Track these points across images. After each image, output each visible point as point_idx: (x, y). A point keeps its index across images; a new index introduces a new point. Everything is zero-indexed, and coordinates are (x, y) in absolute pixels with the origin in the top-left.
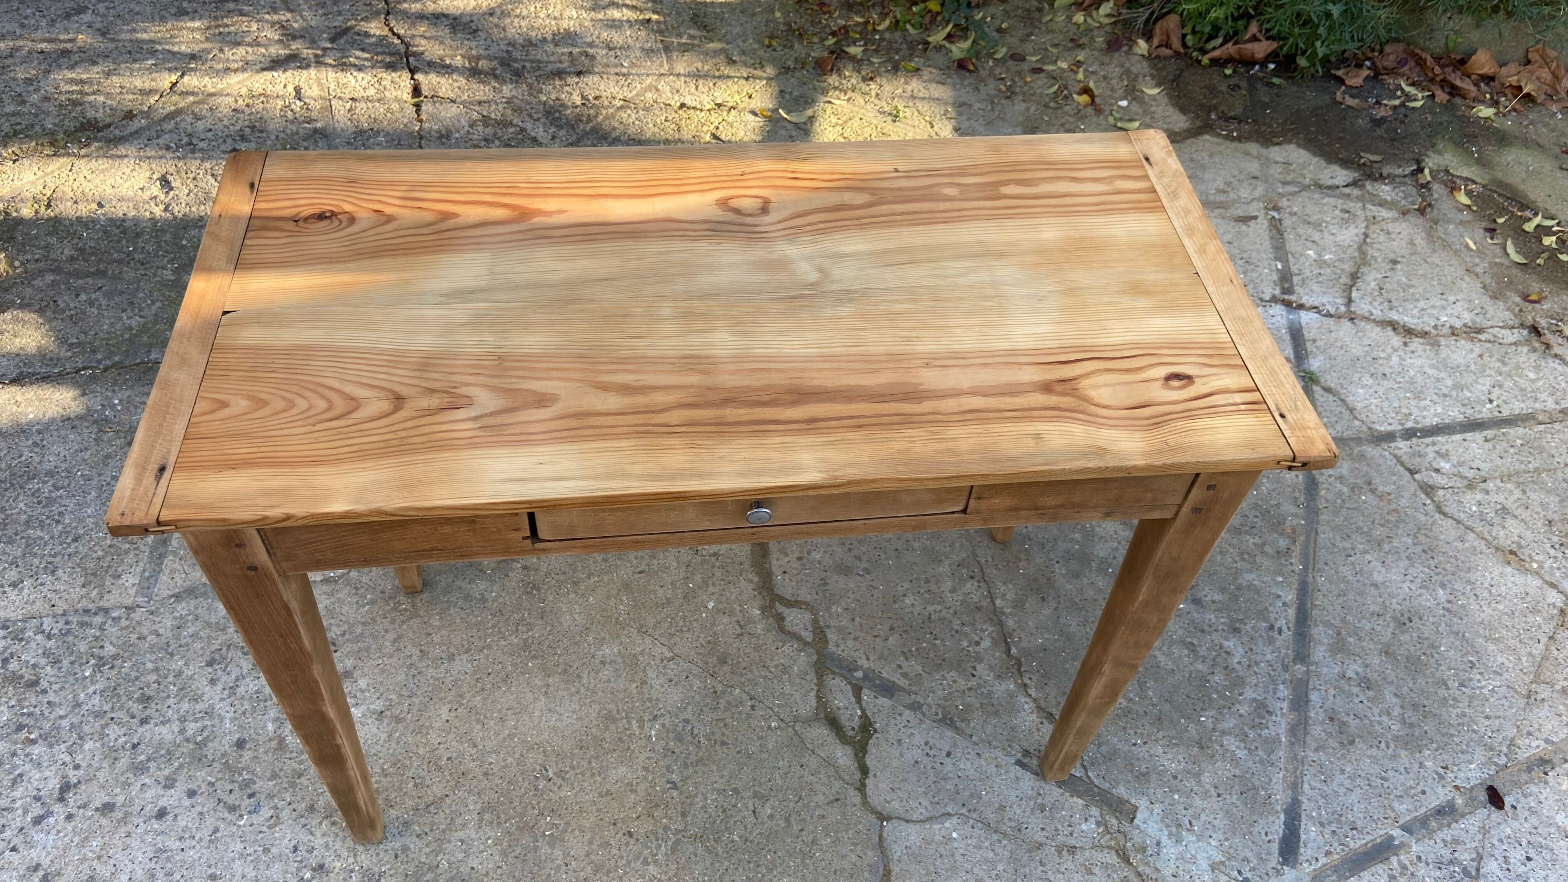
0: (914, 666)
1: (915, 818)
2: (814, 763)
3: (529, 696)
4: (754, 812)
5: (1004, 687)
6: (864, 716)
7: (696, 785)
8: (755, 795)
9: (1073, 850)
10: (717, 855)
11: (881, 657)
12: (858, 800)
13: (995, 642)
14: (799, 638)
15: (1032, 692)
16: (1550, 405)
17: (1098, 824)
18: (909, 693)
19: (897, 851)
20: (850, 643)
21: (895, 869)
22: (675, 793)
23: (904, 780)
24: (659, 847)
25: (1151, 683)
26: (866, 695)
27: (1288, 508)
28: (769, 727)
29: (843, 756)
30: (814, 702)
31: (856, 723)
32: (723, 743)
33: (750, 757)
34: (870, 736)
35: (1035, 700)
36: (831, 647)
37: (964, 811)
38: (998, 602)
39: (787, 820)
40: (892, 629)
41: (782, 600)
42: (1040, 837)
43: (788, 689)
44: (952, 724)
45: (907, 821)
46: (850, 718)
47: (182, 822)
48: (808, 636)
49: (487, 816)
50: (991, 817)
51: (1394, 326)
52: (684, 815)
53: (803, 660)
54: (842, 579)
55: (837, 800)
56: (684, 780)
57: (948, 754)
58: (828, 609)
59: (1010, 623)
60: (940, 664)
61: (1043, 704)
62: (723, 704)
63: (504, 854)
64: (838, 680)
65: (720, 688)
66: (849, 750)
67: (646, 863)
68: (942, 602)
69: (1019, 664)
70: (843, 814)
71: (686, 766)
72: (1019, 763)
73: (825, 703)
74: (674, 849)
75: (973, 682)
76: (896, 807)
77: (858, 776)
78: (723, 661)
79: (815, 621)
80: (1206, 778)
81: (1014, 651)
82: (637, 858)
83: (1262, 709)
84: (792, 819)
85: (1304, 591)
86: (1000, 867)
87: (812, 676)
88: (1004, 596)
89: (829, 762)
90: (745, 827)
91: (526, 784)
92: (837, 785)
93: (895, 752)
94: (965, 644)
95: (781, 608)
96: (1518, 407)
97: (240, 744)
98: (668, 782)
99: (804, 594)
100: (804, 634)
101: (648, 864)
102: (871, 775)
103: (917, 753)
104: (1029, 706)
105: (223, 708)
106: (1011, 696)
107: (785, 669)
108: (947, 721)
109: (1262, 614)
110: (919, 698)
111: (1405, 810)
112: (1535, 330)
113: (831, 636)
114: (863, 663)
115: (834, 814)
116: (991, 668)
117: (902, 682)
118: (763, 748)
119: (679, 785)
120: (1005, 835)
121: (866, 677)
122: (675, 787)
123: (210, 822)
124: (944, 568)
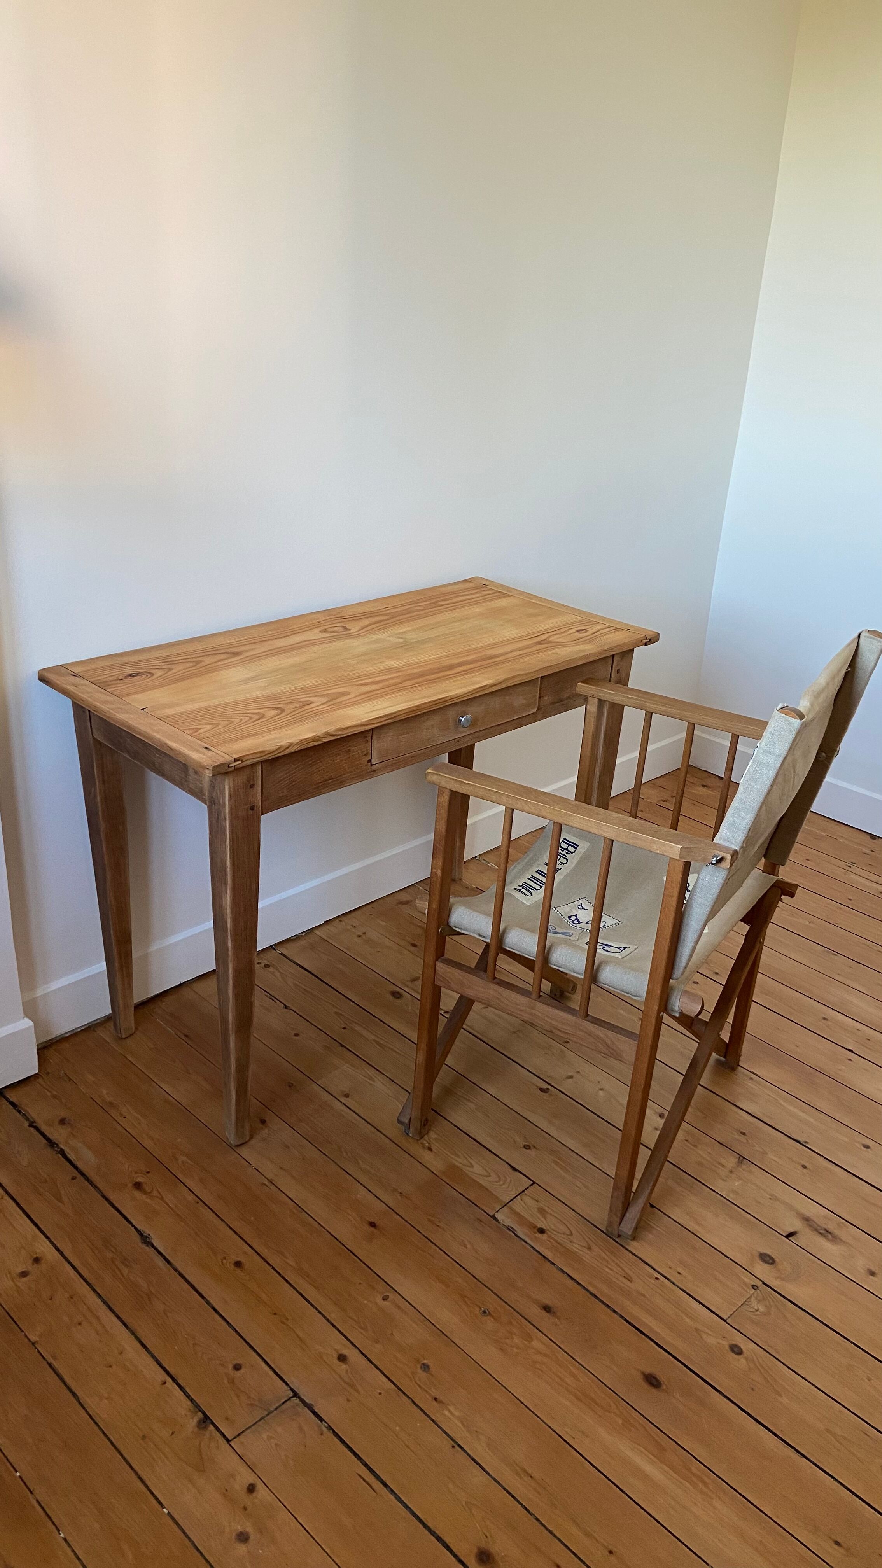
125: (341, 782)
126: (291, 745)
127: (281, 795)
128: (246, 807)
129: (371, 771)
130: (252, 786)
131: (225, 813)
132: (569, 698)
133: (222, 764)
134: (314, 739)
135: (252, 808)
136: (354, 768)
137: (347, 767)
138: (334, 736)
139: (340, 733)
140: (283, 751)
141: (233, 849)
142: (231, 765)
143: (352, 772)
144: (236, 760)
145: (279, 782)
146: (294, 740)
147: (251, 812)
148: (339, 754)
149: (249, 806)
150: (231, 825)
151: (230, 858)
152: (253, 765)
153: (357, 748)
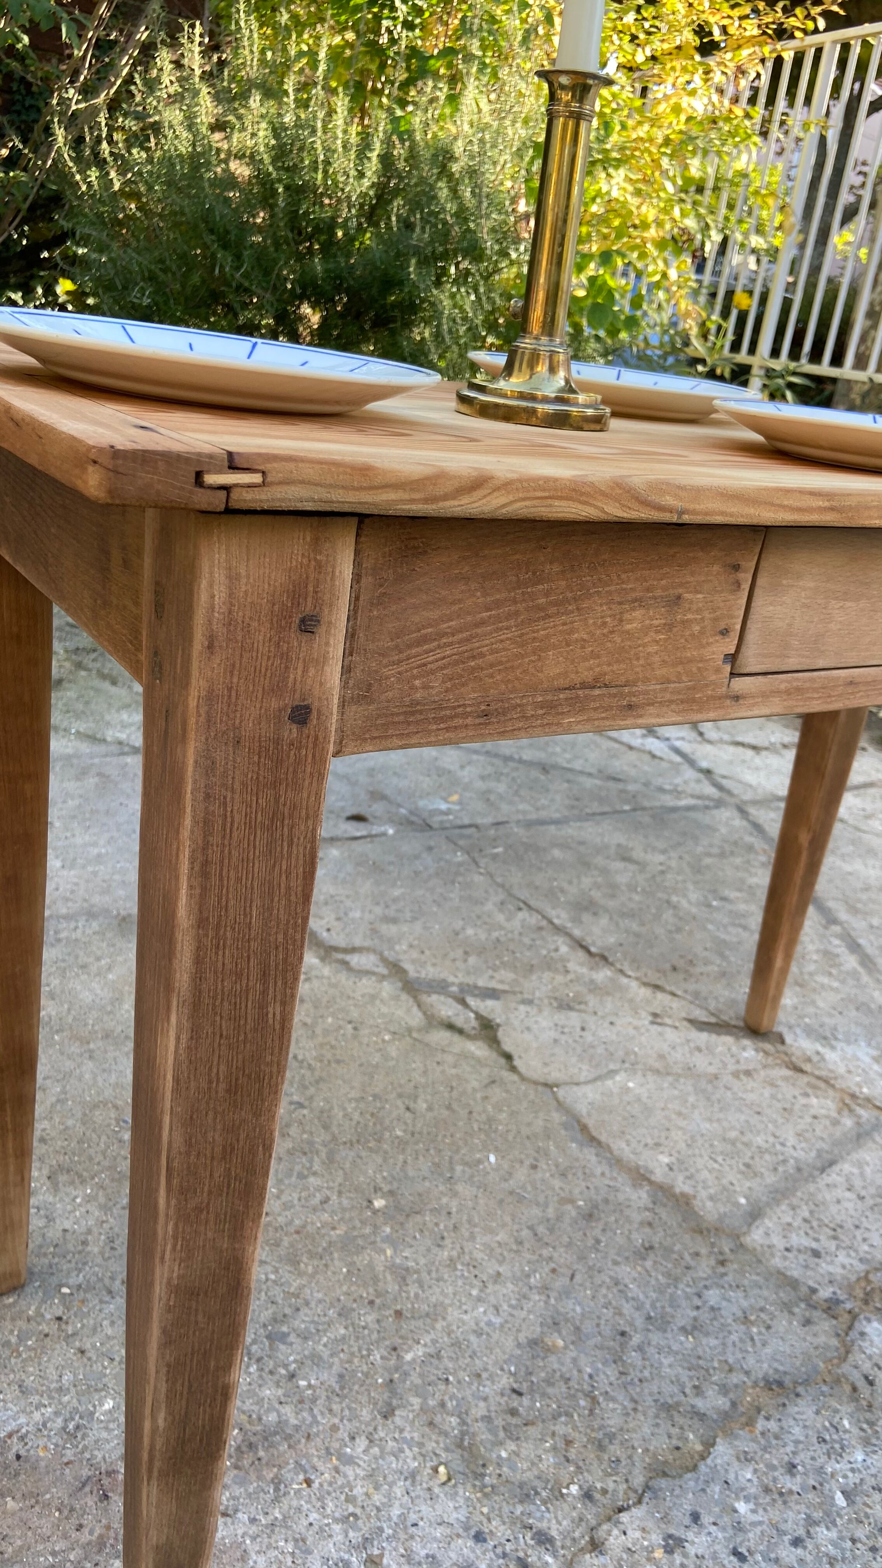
0: (507, 975)
1: (582, 1079)
2: (450, 1059)
3: (69, 1065)
4: (408, 1109)
5: (603, 975)
6: (479, 1016)
7: (326, 1100)
8: (400, 1096)
9: (748, 1073)
10: (386, 1152)
11: (468, 973)
12: (515, 1077)
13: (571, 947)
14: (373, 973)
15: (630, 973)
17: (757, 1050)
18: (514, 993)
19: (582, 1108)
20: (431, 969)
21: (591, 1123)
22: (305, 1112)
23: (553, 1055)
24: (311, 1161)
25: (727, 953)
26: (471, 1001)
27: (749, 839)
28: (384, 1041)
29: (478, 1049)
30: (420, 1014)
31: (474, 1023)
32: (338, 1062)
33: (377, 1066)
34: (496, 1031)
35: (637, 979)
36: (412, 974)
37: (627, 1065)
38: (556, 921)
39: (449, 1107)
40: (466, 953)
41: (336, 949)
42: (712, 1070)
43: (385, 1010)
44: (570, 1008)
45: (577, 1084)
46: (466, 1019)
48: (383, 970)
49: (62, 1178)
50: (657, 1065)
51: (743, 745)
52: (326, 1127)
53: (388, 988)
54: (393, 928)
55: (493, 1082)
56: (311, 1098)
57: (583, 1029)
58: (392, 948)
59: (577, 932)
60: (531, 969)
61: (645, 980)
62: (318, 1031)
63: (105, 1208)
64: (434, 997)
65: (309, 1021)
66: (480, 1043)
67: (301, 1176)
68: (501, 928)
69: (604, 958)
70: (507, 1091)
71: (305, 1088)
72: (653, 1023)
73: (433, 1016)
74: (331, 1159)
75: (570, 976)
76: (555, 1076)
77: (503, 1061)
79: (384, 960)
81: (593, 949)
82: (289, 1175)
84: (455, 1106)
86: (691, 1099)
87: (404, 996)
88: (558, 917)
89: (465, 1056)
90: (406, 1124)
91: (104, 1138)
92: (486, 1071)
93: (527, 1036)
94: (544, 952)
95: (340, 956)
98: (291, 1103)
99: (358, 942)
100: (376, 970)
101: (306, 1177)
102: (516, 1057)
103: (553, 1034)
104: (634, 984)
106: (611, 980)
107: (373, 997)
108: (564, 1005)
110: (526, 996)
113: (407, 966)
114: (451, 979)
115: (497, 1093)
116: (581, 964)
117: (500, 987)
118: (386, 1058)
119: (306, 1103)
120: (679, 1075)
121: (462, 991)
122: (301, 1106)
124: (489, 906)
125: (630, 707)
127: (418, 695)
128: (274, 704)
129: (728, 697)
131: (186, 706)
135: (301, 715)
136: (680, 669)
137: (656, 659)
138: (645, 503)
139: (669, 500)
140: (446, 497)
141: (206, 863)
142: (211, 479)
143: (669, 681)
145: (419, 642)
147: (291, 731)
148: (639, 602)
149: (289, 701)
150: (208, 766)
151: (190, 896)
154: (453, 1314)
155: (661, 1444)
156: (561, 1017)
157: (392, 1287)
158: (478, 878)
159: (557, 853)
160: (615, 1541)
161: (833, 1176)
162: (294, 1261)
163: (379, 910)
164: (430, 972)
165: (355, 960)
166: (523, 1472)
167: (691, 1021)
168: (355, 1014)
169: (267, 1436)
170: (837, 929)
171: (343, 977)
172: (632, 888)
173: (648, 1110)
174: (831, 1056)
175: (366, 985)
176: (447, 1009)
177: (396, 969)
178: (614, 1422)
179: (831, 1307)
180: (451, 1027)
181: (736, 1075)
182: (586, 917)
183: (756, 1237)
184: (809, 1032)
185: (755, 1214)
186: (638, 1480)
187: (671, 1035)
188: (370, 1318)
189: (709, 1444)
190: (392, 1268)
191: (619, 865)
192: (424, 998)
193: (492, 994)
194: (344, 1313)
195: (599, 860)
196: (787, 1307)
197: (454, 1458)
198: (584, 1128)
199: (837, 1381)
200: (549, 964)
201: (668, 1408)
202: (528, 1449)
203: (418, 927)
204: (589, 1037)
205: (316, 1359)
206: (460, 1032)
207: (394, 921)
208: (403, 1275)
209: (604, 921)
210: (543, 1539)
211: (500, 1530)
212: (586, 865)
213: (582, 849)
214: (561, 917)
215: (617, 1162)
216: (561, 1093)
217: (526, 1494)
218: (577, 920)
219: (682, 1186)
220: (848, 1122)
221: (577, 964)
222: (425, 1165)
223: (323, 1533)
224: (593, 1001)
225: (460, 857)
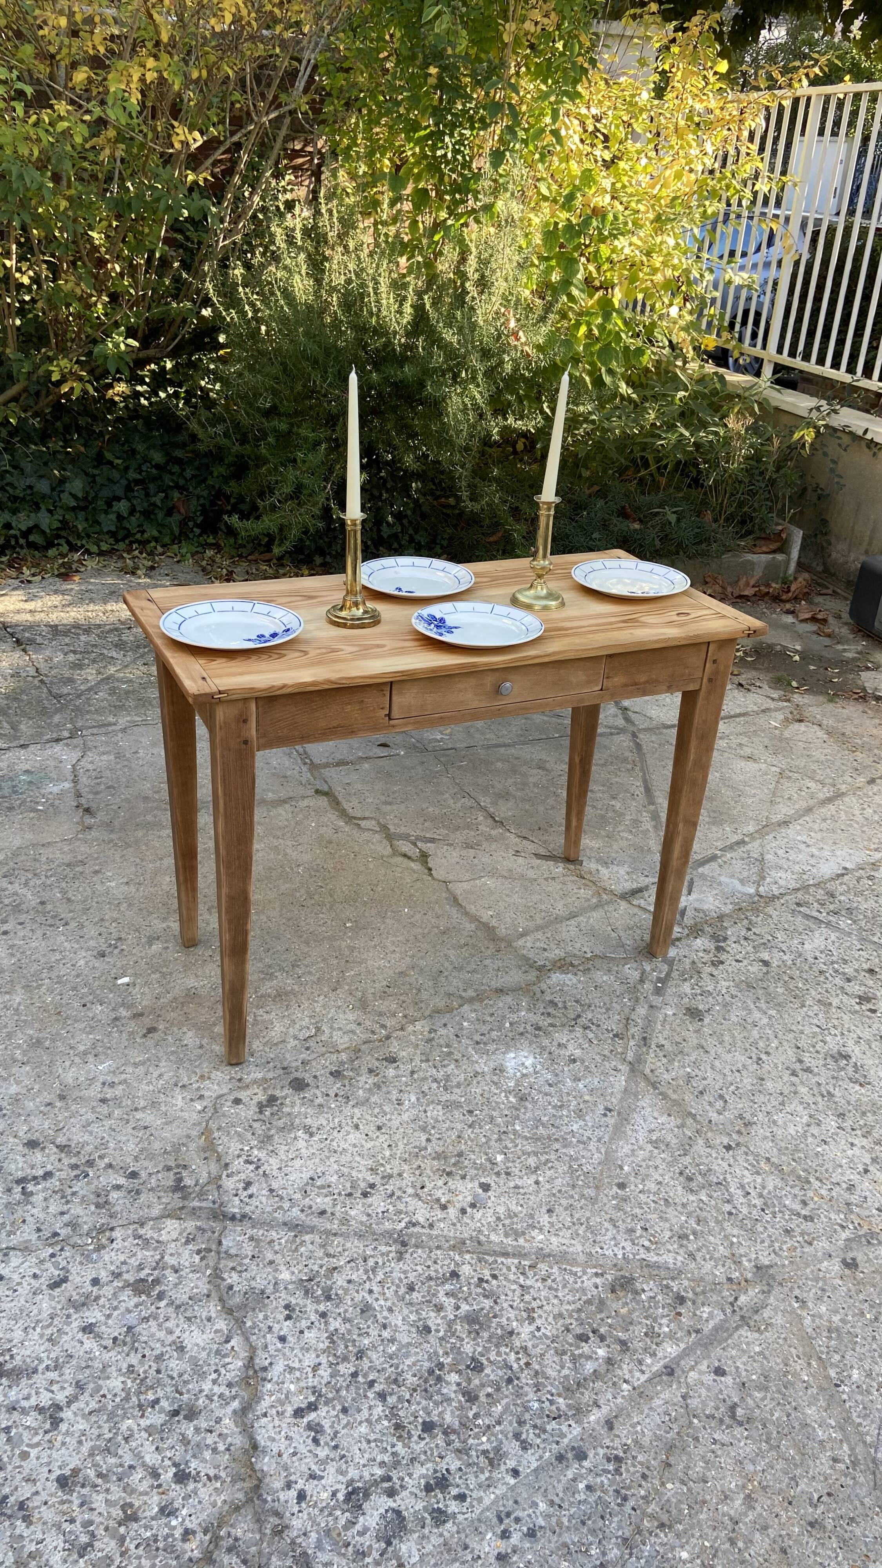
0: (443, 831)
1: (464, 880)
2: (400, 870)
4: (372, 890)
5: (497, 831)
6: (421, 851)
7: (334, 885)
8: (370, 884)
9: (554, 878)
10: (357, 906)
11: (423, 830)
12: (430, 878)
13: (485, 817)
14: (372, 830)
15: (513, 831)
16: (755, 708)
17: (564, 868)
18: (444, 840)
19: (458, 892)
20: (402, 827)
21: (461, 898)
22: (323, 889)
23: (453, 869)
24: (322, 908)
26: (419, 844)
27: (628, 754)
28: (368, 861)
29: (415, 866)
30: (391, 850)
31: (417, 854)
32: (343, 869)
33: (362, 872)
34: (428, 858)
35: (515, 834)
36: (392, 830)
37: (490, 874)
38: (482, 804)
39: (392, 890)
40: (425, 820)
41: (355, 818)
42: (535, 876)
43: (373, 847)
44: (472, 847)
45: (460, 882)
46: (414, 852)
47: (21, 934)
48: (377, 828)
50: (506, 874)
52: (331, 895)
53: (377, 837)
54: (388, 807)
55: (418, 880)
56: (327, 883)
57: (474, 858)
58: (385, 818)
59: (491, 810)
60: (458, 828)
61: (519, 834)
62: (337, 855)
64: (401, 842)
65: (333, 851)
66: (418, 863)
67: (316, 914)
68: (449, 807)
69: (502, 823)
70: (424, 884)
71: (325, 880)
72: (514, 855)
73: (397, 850)
74: (331, 908)
75: (478, 832)
76: (451, 878)
77: (426, 871)
78: (330, 842)
79: (379, 823)
80: (615, 847)
81: (497, 819)
82: (311, 913)
83: (636, 822)
84: (395, 889)
85: (645, 781)
86: (517, 889)
87: (384, 841)
89: (408, 868)
90: (369, 895)
92: (416, 876)
93: (444, 861)
94: (469, 820)
95: (356, 821)
96: (738, 711)
97: (42, 903)
99: (368, 814)
100: (374, 828)
102: (434, 870)
103: (458, 860)
104: (512, 836)
105: (24, 891)
106: (500, 833)
107: (369, 841)
108: (469, 846)
109: (627, 791)
110: (450, 842)
111: (720, 845)
112: (741, 685)
113: (390, 827)
114: (413, 833)
115: (418, 884)
116: (487, 826)
117: (438, 837)
118: (368, 868)
119: (324, 886)
120: (516, 879)
121: (416, 838)
122: (321, 887)
123: (39, 933)
124: (447, 795)
126: (284, 686)
127: (280, 735)
129: (389, 726)
130: (245, 721)
132: (647, 682)
133: (206, 694)
134: (313, 684)
135: (246, 742)
136: (369, 720)
137: (359, 718)
140: (276, 691)
144: (220, 692)
145: (279, 721)
146: (289, 682)
147: (244, 746)
148: (348, 703)
149: (242, 739)
150: (223, 756)
152: (246, 700)
153: (373, 700)
154: (370, 963)
155: (441, 1004)
156: (464, 852)
157: (347, 952)
158: (445, 780)
159: (499, 765)
160: (410, 1028)
161: (572, 922)
162: (307, 943)
163: (383, 798)
164: (403, 830)
165: (363, 823)
166: (383, 1008)
167: (537, 856)
168: (356, 849)
169: (287, 994)
170: (652, 807)
171: (355, 832)
172: (536, 785)
173: (492, 893)
174: (604, 872)
175: (366, 835)
176: (405, 847)
177: (384, 828)
178: (424, 997)
179: (540, 969)
180: (405, 856)
181: (546, 879)
182: (501, 802)
183: (520, 942)
184: (598, 861)
185: (523, 935)
186: (427, 1013)
187: (520, 860)
188: (335, 962)
189: (461, 1006)
190: (348, 947)
191: (535, 771)
192: (396, 842)
193: (432, 840)
194: (324, 960)
195: (524, 769)
196: (520, 967)
197: (358, 1004)
198: (455, 900)
199: (528, 991)
200: (468, 826)
201: (449, 995)
202: (386, 1003)
203: (403, 806)
204: (476, 861)
205: (310, 973)
206: (409, 858)
207: (390, 804)
208: (352, 949)
209: (511, 804)
210: (383, 1026)
211: (368, 1023)
212: (514, 771)
213: (516, 762)
214: (485, 801)
215: (467, 914)
216: (450, 886)
217: (381, 1014)
218: (494, 803)
219: (494, 923)
220: (594, 900)
221: (485, 827)
222: (374, 912)
223: (302, 1019)
224: (485, 844)
225: (439, 767)
